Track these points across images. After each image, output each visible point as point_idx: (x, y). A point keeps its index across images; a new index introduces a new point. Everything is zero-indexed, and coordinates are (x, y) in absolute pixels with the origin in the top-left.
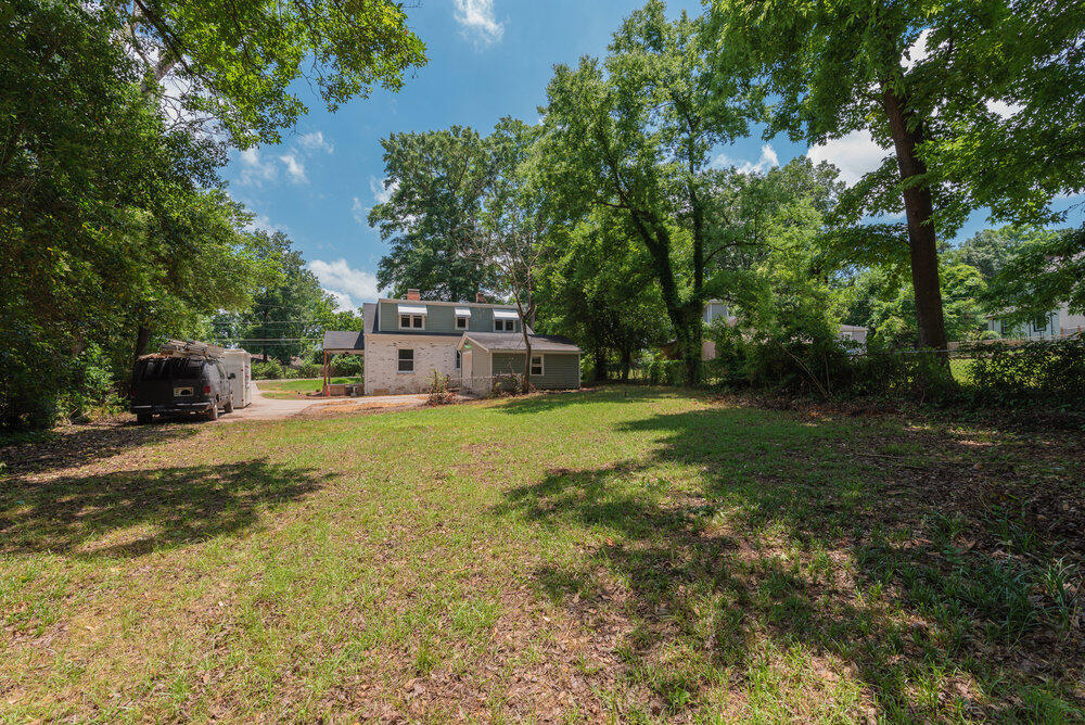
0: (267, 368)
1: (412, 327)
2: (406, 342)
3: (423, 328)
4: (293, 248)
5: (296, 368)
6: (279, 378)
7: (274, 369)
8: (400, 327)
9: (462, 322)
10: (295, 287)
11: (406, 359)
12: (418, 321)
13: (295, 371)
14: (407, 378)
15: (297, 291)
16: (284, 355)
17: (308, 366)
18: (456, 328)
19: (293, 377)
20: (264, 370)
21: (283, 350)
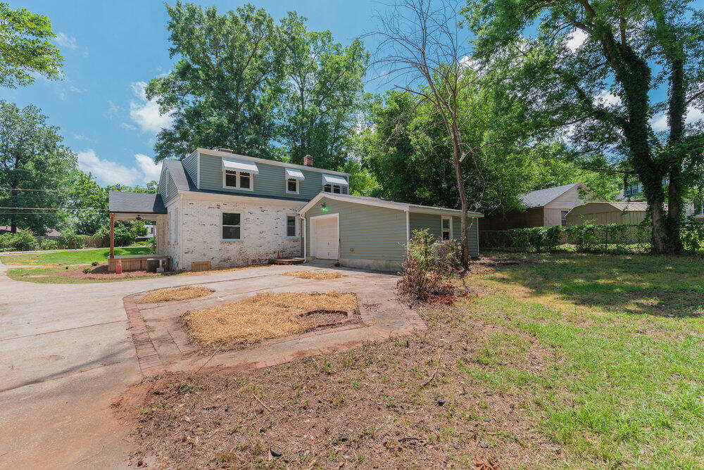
0: (16, 239)
1: (238, 187)
2: (232, 204)
3: (251, 189)
4: (48, 123)
5: (54, 238)
6: (33, 249)
7: (27, 240)
8: (224, 186)
9: (292, 184)
10: (51, 161)
11: (231, 224)
12: (245, 180)
13: (54, 242)
14: (233, 247)
15: (53, 165)
16: (38, 227)
17: (70, 237)
18: (287, 191)
19: (50, 248)
20: (12, 241)
21: (35, 221)
